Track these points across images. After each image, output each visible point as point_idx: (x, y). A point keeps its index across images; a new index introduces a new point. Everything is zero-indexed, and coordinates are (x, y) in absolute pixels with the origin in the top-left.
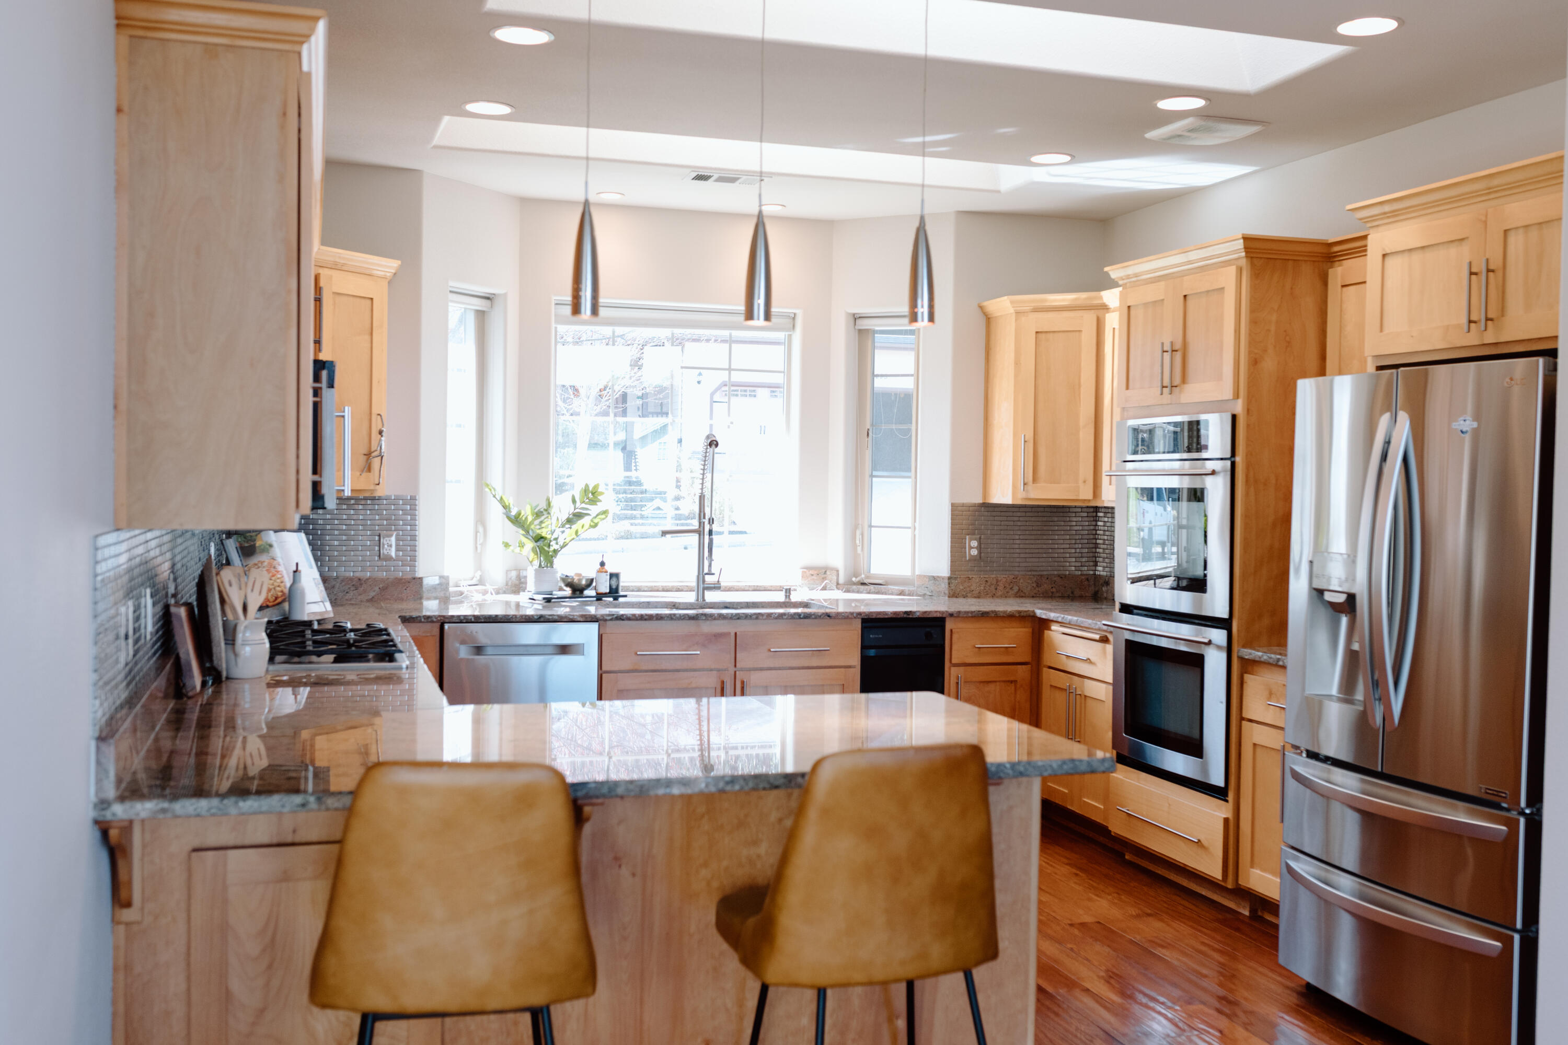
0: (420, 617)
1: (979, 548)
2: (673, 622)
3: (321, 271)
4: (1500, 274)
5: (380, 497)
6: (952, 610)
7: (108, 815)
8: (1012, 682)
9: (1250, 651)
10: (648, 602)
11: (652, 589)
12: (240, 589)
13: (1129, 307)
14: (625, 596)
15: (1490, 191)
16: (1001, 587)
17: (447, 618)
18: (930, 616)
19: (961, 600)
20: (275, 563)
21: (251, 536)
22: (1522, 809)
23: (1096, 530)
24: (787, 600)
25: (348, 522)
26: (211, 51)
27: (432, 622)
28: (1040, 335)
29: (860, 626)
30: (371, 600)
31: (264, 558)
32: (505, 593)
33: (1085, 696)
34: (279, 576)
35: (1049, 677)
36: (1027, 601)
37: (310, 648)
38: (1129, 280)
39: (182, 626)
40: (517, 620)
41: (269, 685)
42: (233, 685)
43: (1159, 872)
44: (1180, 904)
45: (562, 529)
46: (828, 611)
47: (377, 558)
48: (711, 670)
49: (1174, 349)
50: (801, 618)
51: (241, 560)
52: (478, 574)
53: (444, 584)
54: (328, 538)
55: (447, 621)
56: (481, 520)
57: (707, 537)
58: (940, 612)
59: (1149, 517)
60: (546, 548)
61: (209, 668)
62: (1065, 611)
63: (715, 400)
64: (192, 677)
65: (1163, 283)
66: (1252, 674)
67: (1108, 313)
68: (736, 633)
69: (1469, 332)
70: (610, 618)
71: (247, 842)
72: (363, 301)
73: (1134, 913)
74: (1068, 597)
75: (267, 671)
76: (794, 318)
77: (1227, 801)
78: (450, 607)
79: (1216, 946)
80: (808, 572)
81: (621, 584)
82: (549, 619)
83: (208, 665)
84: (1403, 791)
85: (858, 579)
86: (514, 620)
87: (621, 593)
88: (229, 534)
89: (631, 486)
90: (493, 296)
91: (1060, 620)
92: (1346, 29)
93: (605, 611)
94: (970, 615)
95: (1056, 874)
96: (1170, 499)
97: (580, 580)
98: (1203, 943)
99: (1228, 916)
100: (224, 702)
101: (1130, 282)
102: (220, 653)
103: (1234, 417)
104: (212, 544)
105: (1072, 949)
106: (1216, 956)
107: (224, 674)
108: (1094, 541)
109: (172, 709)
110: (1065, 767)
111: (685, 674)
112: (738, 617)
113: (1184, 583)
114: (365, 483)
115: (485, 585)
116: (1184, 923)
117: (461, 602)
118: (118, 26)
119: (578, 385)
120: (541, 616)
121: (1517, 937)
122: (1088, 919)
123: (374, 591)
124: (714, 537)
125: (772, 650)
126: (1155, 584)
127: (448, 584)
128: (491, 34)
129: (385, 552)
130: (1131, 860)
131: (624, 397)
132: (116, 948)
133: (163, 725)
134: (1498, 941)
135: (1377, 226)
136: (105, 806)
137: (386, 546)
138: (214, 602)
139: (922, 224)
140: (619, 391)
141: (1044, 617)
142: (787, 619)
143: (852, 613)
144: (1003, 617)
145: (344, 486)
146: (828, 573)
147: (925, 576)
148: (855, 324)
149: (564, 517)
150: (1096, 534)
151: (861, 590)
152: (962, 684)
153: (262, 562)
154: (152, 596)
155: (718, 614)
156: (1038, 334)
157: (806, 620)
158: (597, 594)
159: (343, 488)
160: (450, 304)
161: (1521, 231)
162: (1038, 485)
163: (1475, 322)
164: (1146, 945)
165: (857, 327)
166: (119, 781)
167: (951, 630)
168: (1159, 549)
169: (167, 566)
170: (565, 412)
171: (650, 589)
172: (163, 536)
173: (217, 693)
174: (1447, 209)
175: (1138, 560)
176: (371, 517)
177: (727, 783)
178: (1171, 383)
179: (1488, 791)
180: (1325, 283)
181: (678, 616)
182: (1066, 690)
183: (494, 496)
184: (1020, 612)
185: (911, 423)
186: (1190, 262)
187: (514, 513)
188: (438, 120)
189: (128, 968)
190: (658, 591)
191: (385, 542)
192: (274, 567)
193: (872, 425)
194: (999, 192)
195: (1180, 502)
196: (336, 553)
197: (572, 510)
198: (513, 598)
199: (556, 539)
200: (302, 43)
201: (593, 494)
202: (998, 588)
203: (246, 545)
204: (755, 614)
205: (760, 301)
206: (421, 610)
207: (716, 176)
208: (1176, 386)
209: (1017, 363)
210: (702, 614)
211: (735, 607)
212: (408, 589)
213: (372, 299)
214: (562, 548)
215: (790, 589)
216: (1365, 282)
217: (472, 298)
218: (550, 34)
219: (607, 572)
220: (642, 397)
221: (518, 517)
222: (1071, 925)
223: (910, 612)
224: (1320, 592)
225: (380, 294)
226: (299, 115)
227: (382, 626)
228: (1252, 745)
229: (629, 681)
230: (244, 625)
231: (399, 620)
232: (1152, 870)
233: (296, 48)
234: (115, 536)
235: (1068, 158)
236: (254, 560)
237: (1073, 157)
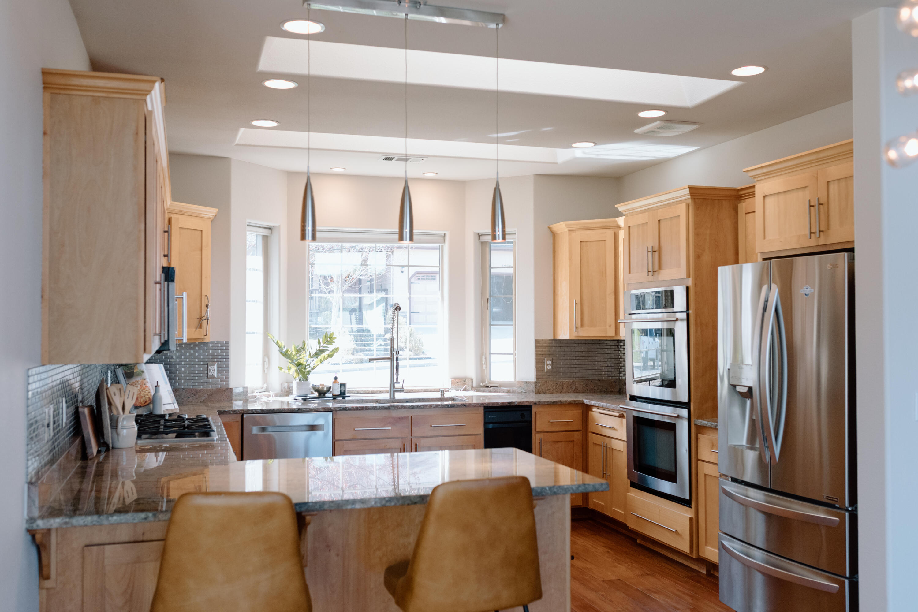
0: (230, 411)
1: (552, 365)
2: (375, 411)
3: (172, 216)
4: (826, 206)
5: (208, 342)
6: (536, 401)
7: (34, 526)
8: (571, 441)
9: (700, 421)
10: (362, 400)
11: (366, 392)
12: (121, 397)
13: (629, 227)
14: (349, 396)
15: (818, 160)
16: (565, 387)
17: (245, 411)
18: (523, 404)
19: (542, 395)
20: (145, 381)
21: (131, 367)
22: (847, 508)
23: (619, 353)
24: (442, 397)
25: (190, 357)
26: (96, 100)
27: (237, 413)
28: (582, 243)
29: (483, 411)
30: (203, 402)
31: (139, 379)
32: (280, 396)
33: (612, 449)
34: (147, 389)
35: (593, 438)
36: (581, 394)
37: (162, 430)
38: (629, 212)
39: (85, 419)
40: (286, 411)
41: (137, 452)
42: (116, 452)
43: (656, 550)
44: (667, 568)
45: (312, 359)
46: (464, 403)
47: (206, 378)
48: (398, 438)
49: (654, 250)
50: (448, 407)
51: (125, 380)
52: (265, 385)
53: (245, 391)
54: (178, 366)
55: (245, 413)
56: (266, 353)
57: (395, 362)
58: (528, 402)
59: (646, 345)
60: (303, 370)
61: (102, 442)
62: (601, 400)
63: (412, 282)
64: (91, 447)
65: (647, 213)
66: (703, 434)
67: (620, 230)
68: (412, 417)
69: (810, 238)
70: (339, 409)
71: (116, 540)
72: (197, 232)
73: (640, 574)
74: (604, 392)
75: (136, 443)
76: (444, 236)
77: (691, 507)
78: (249, 405)
79: (686, 592)
80: (455, 380)
81: (347, 390)
82: (304, 411)
83: (102, 441)
84: (786, 500)
85: (484, 384)
86: (284, 411)
87: (347, 395)
88: (121, 365)
89: (364, 332)
90: (272, 227)
91: (597, 405)
92: (736, 72)
93: (338, 405)
94: (546, 403)
95: (596, 552)
96: (658, 334)
97: (323, 388)
98: (678, 590)
99: (694, 574)
100: (111, 461)
101: (630, 213)
102: (108, 433)
103: (688, 289)
104: (109, 372)
105: (603, 595)
106: (686, 597)
107: (111, 446)
108: (618, 360)
109: (79, 466)
110: (580, 488)
111: (383, 440)
112: (413, 407)
113: (666, 383)
114: (197, 335)
115: (269, 392)
116: (668, 579)
117: (255, 402)
118: (44, 88)
119: (332, 275)
120: (299, 409)
121: (847, 582)
122: (613, 577)
123: (205, 397)
124: (399, 362)
125: (432, 426)
126: (649, 383)
127: (247, 391)
128: (262, 83)
129: (211, 374)
130: (641, 543)
131: (360, 281)
132: (41, 603)
133: (72, 475)
134: (837, 584)
135: (760, 180)
136: (33, 521)
137: (211, 371)
138: (105, 405)
139: (498, 186)
140: (356, 278)
141: (588, 403)
142: (441, 408)
143: (478, 404)
144: (565, 404)
145: (183, 337)
146: (466, 381)
147: (522, 382)
148: (479, 239)
149: (313, 352)
150: (619, 356)
151: (486, 390)
152: (543, 443)
153: (138, 381)
154: (66, 402)
155: (401, 406)
156: (581, 243)
157: (452, 409)
158: (333, 395)
159: (182, 338)
160: (247, 232)
161: (836, 182)
162: (584, 328)
163: (814, 233)
164: (646, 592)
165: (480, 241)
166: (41, 508)
167: (536, 412)
168: (652, 363)
169: (77, 385)
170: (325, 290)
171: (364, 392)
172: (74, 368)
173: (107, 457)
174: (797, 171)
175: (640, 370)
176: (203, 354)
177: (387, 501)
178: (653, 269)
179: (828, 498)
180: (736, 212)
181: (378, 407)
182: (601, 445)
183: (273, 341)
184: (574, 401)
185: (512, 294)
186: (661, 202)
187: (284, 350)
188: (237, 131)
190: (369, 393)
191: (211, 369)
192: (145, 384)
193: (490, 296)
194: (557, 163)
195: (662, 337)
196: (183, 375)
197: (318, 348)
198: (285, 399)
199: (309, 365)
200: (147, 95)
201: (330, 338)
202: (564, 387)
203: (128, 372)
204: (422, 405)
205: (407, 230)
206: (231, 407)
207: (396, 158)
208: (656, 271)
209: (570, 259)
210: (392, 406)
211: (412, 401)
212: (224, 395)
213: (202, 231)
214: (312, 369)
215: (444, 391)
216: (754, 212)
217: (258, 228)
218: (295, 83)
219: (338, 383)
220: (370, 281)
221: (287, 352)
222: (603, 581)
223: (512, 402)
224: (734, 386)
225: (206, 227)
226: (145, 134)
227: (205, 417)
228: (703, 476)
229: (350, 445)
230: (123, 417)
231: (217, 413)
232: (652, 548)
233: (143, 97)
234: (42, 369)
235: (593, 144)
236: (133, 380)
237: (596, 144)
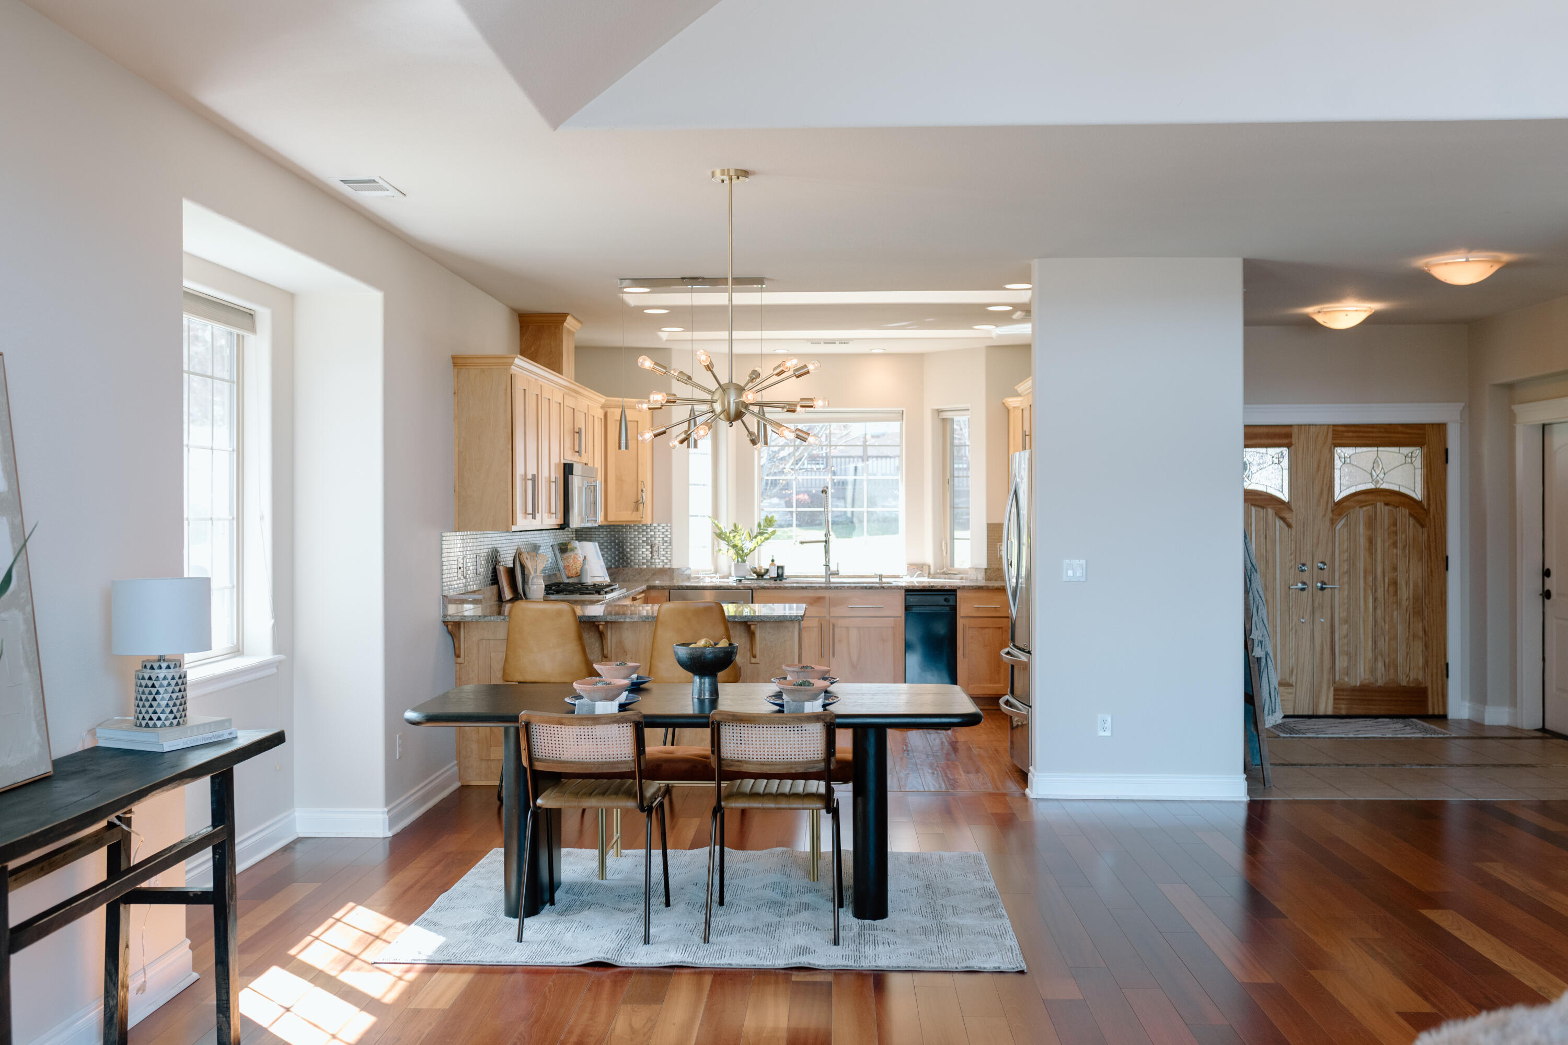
0: (658, 586)
2: (806, 590)
3: (609, 410)
6: (961, 585)
8: (1000, 628)
10: (795, 582)
11: (806, 576)
14: (784, 579)
17: (672, 587)
18: (945, 588)
20: (579, 557)
26: (483, 370)
29: (903, 594)
30: (647, 580)
31: (570, 553)
34: (579, 563)
39: (501, 574)
45: (750, 542)
46: (884, 585)
48: (816, 617)
50: (867, 589)
58: (955, 586)
60: (741, 553)
64: (504, 594)
68: (829, 597)
70: (761, 588)
75: (544, 596)
76: (903, 413)
80: (910, 566)
81: (785, 572)
82: (725, 588)
86: (707, 588)
94: (971, 588)
97: (761, 570)
102: (520, 587)
112: (830, 588)
114: (633, 517)
118: (454, 366)
120: (721, 587)
123: (650, 576)
125: (850, 607)
127: (691, 573)
142: (859, 589)
143: (897, 587)
144: (992, 589)
146: (923, 567)
147: (973, 568)
148: (939, 416)
149: (752, 534)
151: (942, 577)
152: (967, 629)
153: (571, 556)
155: (819, 586)
157: (870, 590)
158: (771, 577)
165: (940, 418)
167: (960, 597)
171: (804, 576)
184: (1002, 586)
189: (460, 679)
193: (950, 476)
197: (756, 531)
199: (746, 547)
200: (510, 366)
201: (770, 521)
203: (563, 548)
204: (840, 586)
210: (810, 586)
212: (665, 575)
213: (638, 421)
214: (750, 552)
219: (776, 565)
226: (511, 388)
230: (533, 576)
231: (646, 587)
234: (454, 534)
235: (994, 327)
236: (566, 555)
237: (997, 326)
